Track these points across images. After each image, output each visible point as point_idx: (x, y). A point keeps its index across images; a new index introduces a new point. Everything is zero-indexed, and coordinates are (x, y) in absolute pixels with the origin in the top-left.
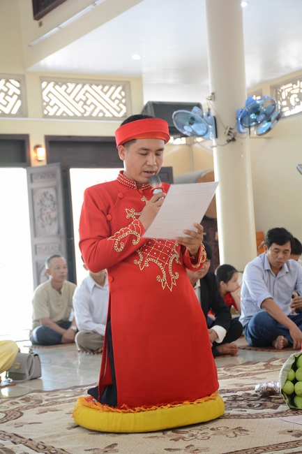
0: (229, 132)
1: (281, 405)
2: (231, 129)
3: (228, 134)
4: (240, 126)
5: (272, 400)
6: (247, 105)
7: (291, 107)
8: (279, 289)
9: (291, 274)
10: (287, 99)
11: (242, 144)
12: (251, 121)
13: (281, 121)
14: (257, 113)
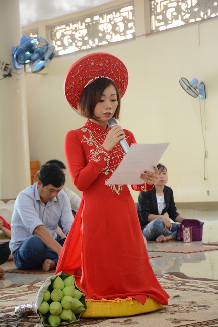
0: (5, 67)
1: (37, 325)
2: (7, 65)
3: (4, 70)
4: (16, 63)
5: (30, 320)
6: (21, 44)
7: (65, 47)
8: (48, 217)
9: (59, 204)
10: (61, 40)
11: (17, 80)
12: (25, 59)
13: (54, 60)
14: (32, 52)
